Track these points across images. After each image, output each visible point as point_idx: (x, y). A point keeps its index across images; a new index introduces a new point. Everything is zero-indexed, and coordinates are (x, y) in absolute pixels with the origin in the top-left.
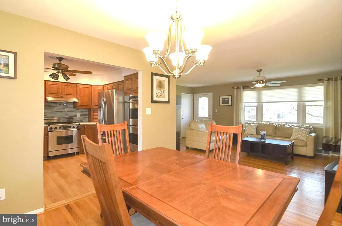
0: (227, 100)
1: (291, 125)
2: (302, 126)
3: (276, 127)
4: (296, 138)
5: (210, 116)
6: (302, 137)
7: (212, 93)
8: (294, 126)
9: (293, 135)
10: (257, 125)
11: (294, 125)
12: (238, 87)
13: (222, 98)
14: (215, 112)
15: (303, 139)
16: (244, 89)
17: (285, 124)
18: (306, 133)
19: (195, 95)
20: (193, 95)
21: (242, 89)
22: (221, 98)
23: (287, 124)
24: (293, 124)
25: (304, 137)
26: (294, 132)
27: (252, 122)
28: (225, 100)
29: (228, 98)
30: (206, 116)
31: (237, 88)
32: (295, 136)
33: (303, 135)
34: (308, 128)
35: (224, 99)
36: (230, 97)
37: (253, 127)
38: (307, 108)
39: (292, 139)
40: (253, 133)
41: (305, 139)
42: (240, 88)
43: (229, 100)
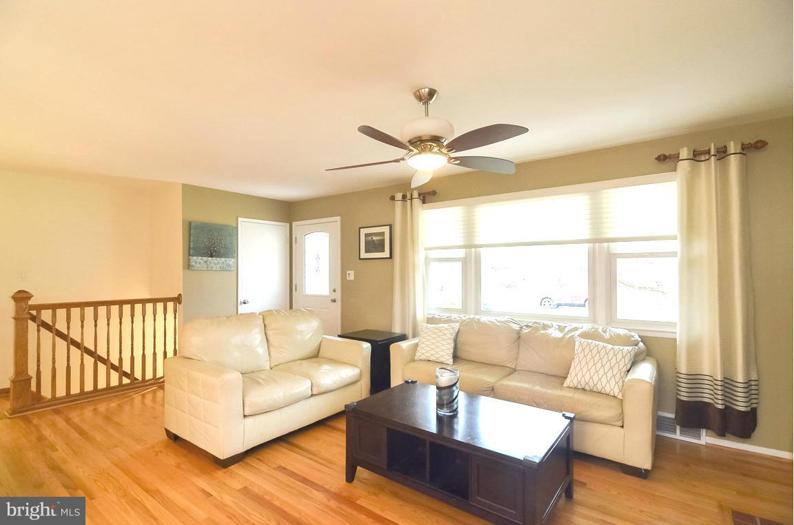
0: (377, 240)
1: (569, 326)
2: (605, 332)
3: (519, 337)
4: (583, 382)
5: (334, 291)
6: (604, 381)
7: (338, 219)
8: (578, 332)
9: (572, 373)
10: (458, 325)
11: (576, 329)
12: (406, 197)
13: (367, 235)
14: (348, 279)
15: (608, 390)
16: (424, 202)
17: (548, 323)
18: (622, 364)
19: (294, 224)
20: (288, 225)
21: (417, 202)
22: (363, 232)
23: (555, 324)
24: (575, 325)
25: (613, 382)
26: (576, 360)
27: (447, 315)
28: (374, 238)
29: (382, 234)
30: (326, 294)
31: (404, 197)
32: (580, 376)
33: (610, 375)
34: (627, 341)
35: (370, 238)
36: (386, 230)
37: (445, 334)
38: (621, 264)
39: (569, 387)
40: (442, 356)
41: (616, 392)
42: (411, 199)
43: (384, 240)
